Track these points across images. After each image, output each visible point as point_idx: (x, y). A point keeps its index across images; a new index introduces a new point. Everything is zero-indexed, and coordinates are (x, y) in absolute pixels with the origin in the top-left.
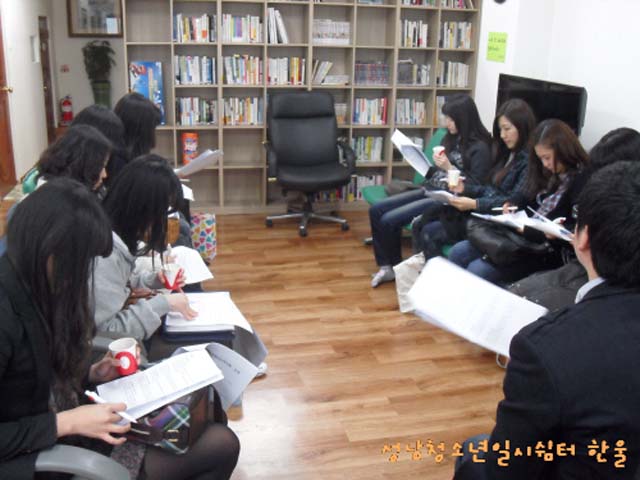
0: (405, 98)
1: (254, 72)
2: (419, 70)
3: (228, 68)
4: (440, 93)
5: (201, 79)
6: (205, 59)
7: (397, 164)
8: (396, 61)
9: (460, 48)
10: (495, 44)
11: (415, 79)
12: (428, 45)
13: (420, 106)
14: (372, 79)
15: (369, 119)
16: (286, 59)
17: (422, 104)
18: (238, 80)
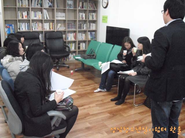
0: (80, 33)
1: (40, 27)
2: (83, 25)
3: (33, 26)
4: (89, 31)
5: (25, 29)
6: (26, 23)
7: (79, 50)
8: (78, 23)
9: (93, 20)
10: (104, 19)
11: (82, 28)
12: (85, 19)
13: (84, 35)
14: (71, 28)
15: (71, 39)
16: (48, 23)
17: (84, 34)
18: (36, 29)
